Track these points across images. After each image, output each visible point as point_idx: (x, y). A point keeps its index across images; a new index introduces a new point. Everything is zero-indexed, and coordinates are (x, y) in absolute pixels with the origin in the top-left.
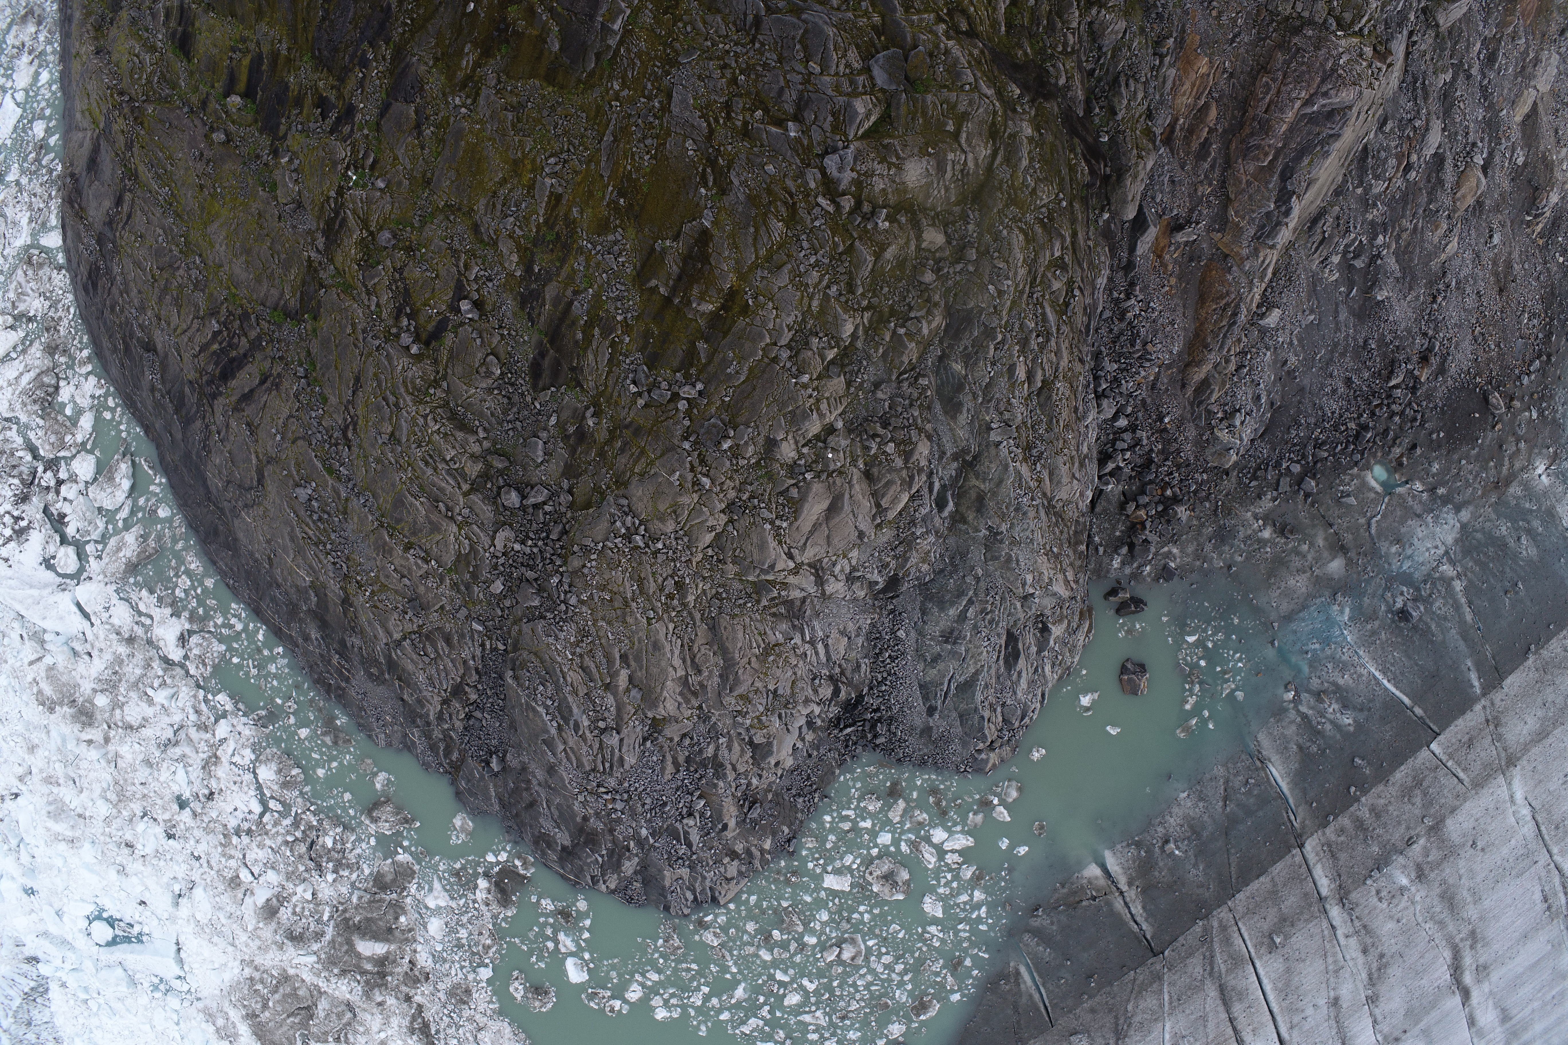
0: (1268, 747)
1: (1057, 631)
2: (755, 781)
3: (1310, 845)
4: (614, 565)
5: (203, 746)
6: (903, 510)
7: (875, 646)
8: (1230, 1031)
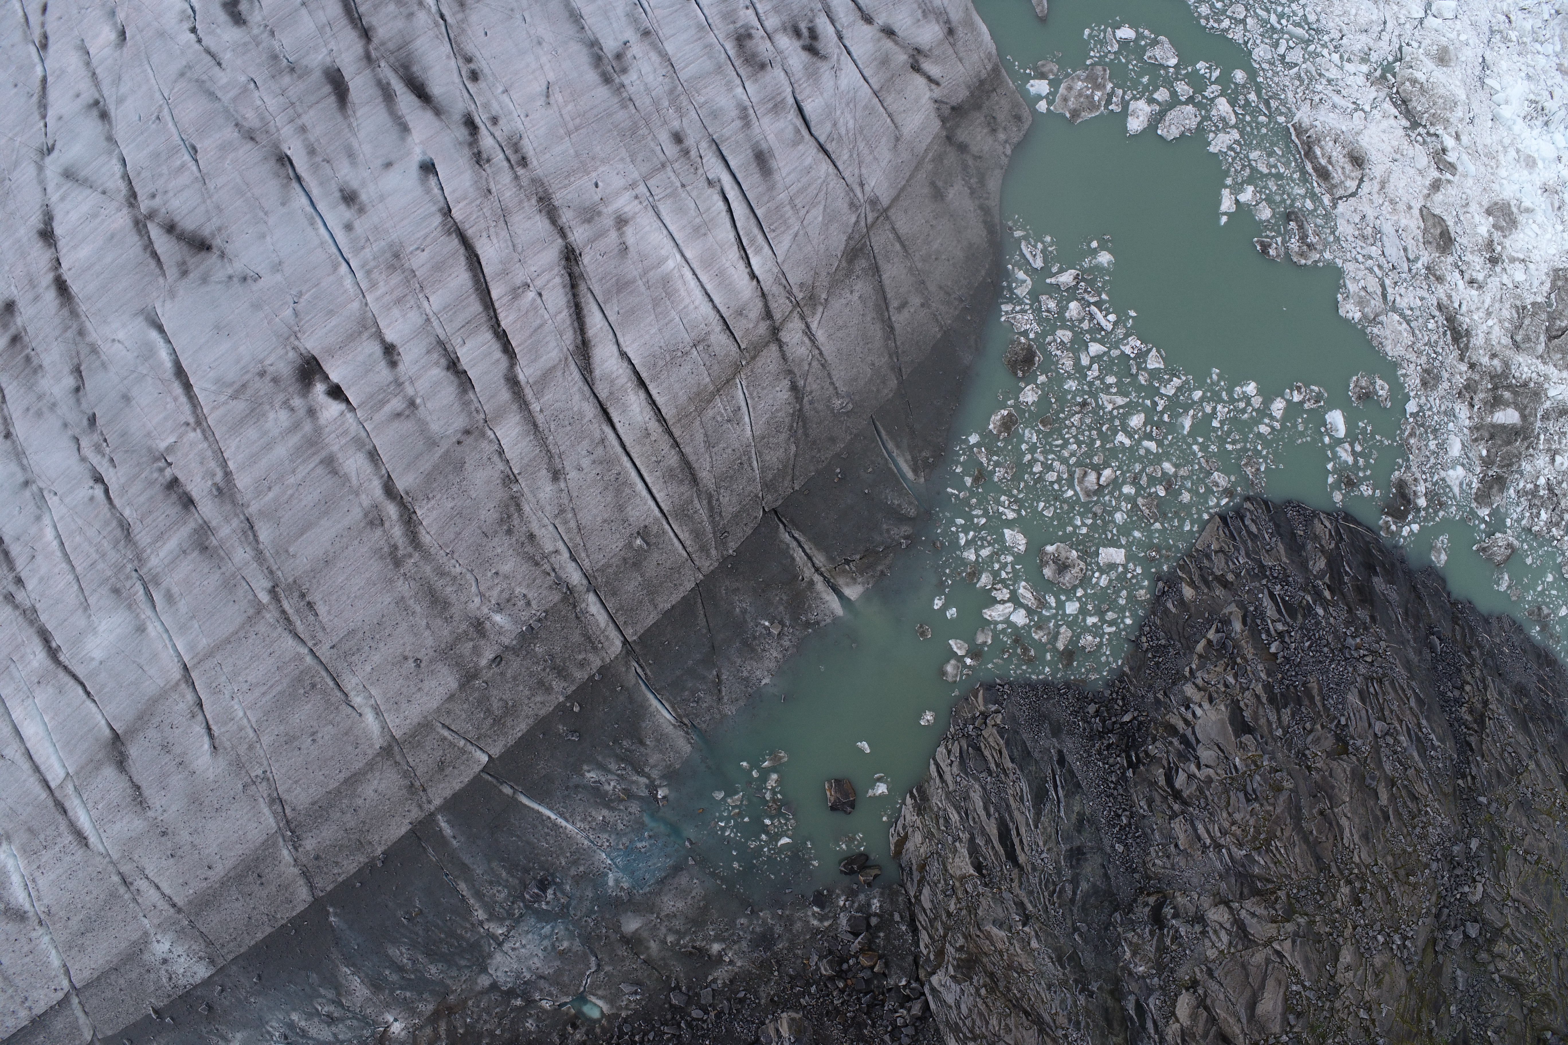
0: (678, 739)
3: (617, 647)
6: (1177, 1001)
7: (1137, 829)
8: (677, 433)
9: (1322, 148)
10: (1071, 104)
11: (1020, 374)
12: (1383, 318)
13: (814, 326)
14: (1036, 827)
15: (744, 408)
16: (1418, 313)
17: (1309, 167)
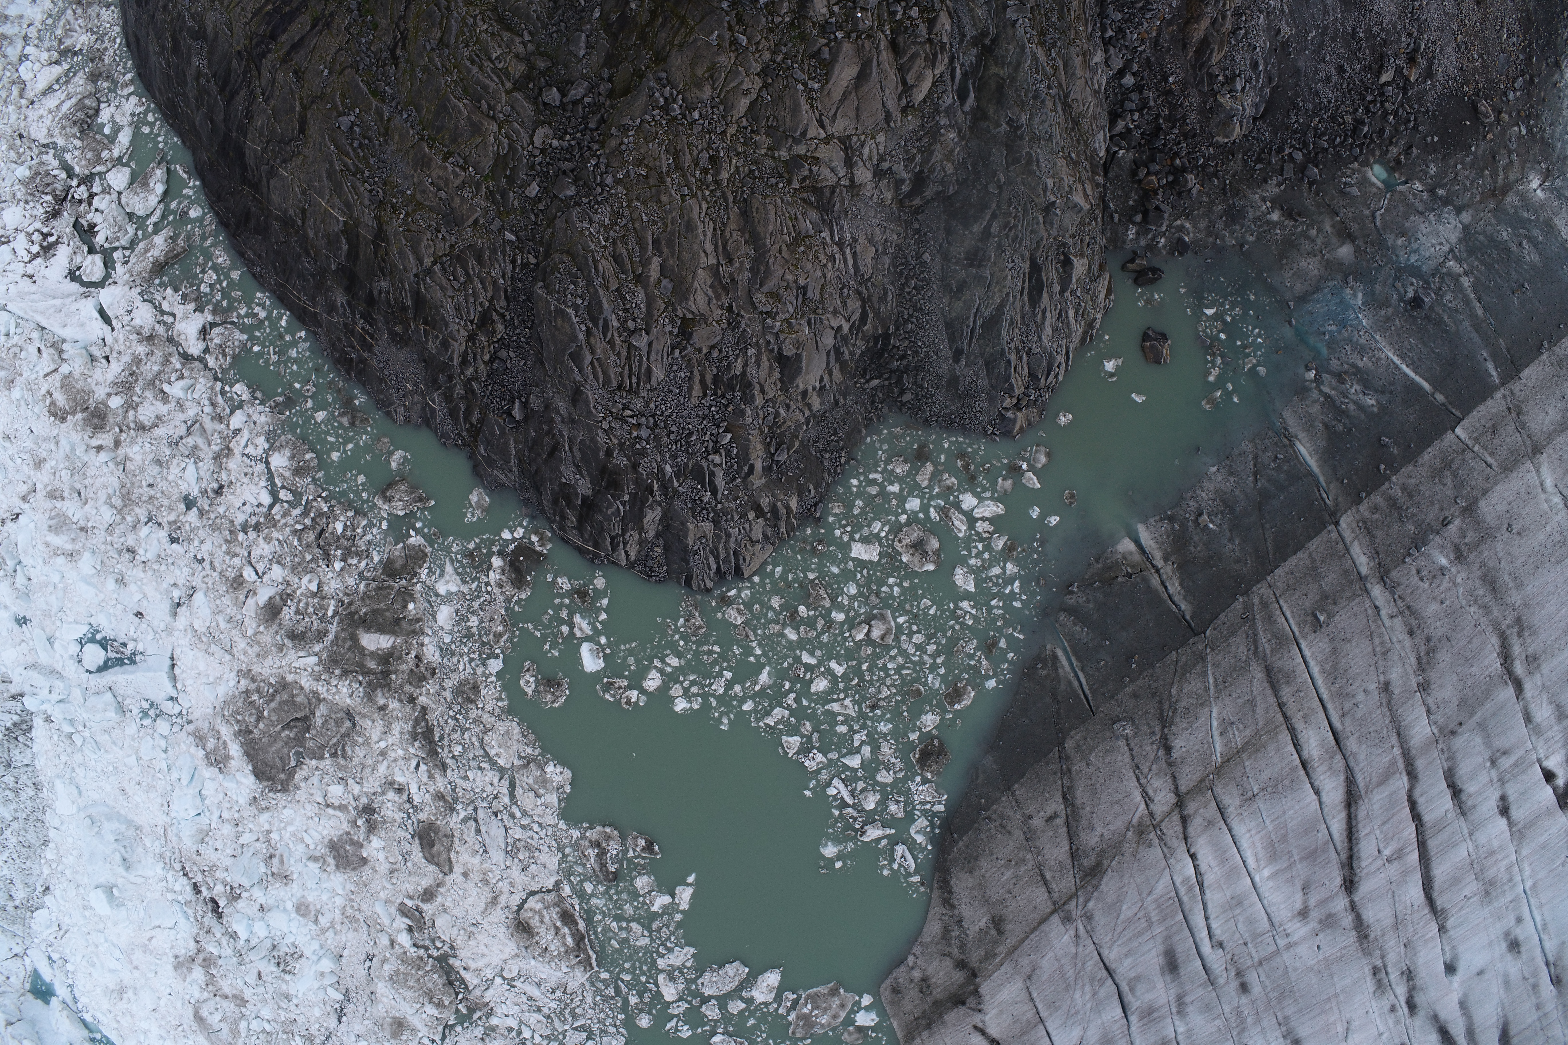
0: (1293, 424)
1: (1080, 266)
2: (782, 411)
3: (1345, 522)
4: (651, 138)
5: (216, 439)
6: (927, 96)
7: (901, 273)
8: (1279, 717)
9: (564, 944)
10: (836, 1002)
11: (936, 742)
12: (517, 762)
13: (1143, 806)
14: (1008, 294)
15: (1216, 734)
16: (472, 763)
17: (582, 925)
